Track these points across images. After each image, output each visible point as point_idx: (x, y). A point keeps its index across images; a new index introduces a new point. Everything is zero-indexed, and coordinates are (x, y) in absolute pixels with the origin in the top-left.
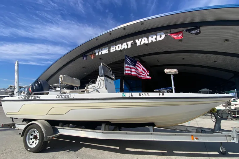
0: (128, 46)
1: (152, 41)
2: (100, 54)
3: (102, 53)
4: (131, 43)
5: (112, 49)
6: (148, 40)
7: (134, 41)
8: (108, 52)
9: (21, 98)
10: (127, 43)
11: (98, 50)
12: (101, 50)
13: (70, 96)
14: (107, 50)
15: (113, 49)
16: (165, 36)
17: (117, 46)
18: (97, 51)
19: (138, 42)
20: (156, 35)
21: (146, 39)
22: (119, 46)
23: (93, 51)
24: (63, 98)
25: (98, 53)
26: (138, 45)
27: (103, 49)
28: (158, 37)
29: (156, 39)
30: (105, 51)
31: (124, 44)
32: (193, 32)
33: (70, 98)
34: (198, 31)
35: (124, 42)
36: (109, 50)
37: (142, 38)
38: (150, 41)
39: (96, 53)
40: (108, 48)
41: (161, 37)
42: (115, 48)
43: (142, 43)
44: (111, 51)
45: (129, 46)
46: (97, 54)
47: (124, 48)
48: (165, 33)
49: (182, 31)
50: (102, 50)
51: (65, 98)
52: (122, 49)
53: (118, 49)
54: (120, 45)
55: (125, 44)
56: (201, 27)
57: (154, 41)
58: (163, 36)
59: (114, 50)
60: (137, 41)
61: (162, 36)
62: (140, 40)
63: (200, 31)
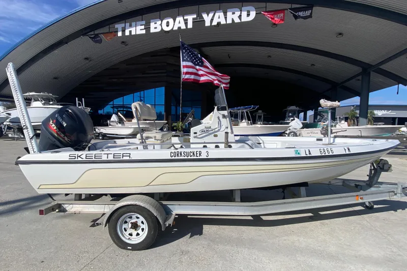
0: (186, 24)
1: (233, 20)
2: (127, 33)
3: (130, 32)
4: (193, 19)
5: (152, 25)
6: (226, 18)
7: (199, 16)
8: (144, 32)
9: (79, 156)
10: (185, 18)
11: (123, 25)
12: (128, 24)
13: (200, 154)
14: (143, 27)
15: (156, 27)
16: (256, 14)
17: (165, 22)
18: (119, 26)
19: (207, 18)
20: (241, 11)
21: (222, 14)
22: (168, 23)
23: (111, 26)
24: (186, 157)
25: (124, 31)
26: (206, 25)
27: (133, 24)
28: (244, 14)
29: (240, 17)
30: (138, 30)
31: (178, 19)
32: (301, 14)
33: (201, 157)
34: (308, 13)
35: (179, 15)
36: (147, 28)
37: (215, 11)
38: (229, 21)
39: (117, 32)
40: (144, 22)
41: (248, 15)
42: (161, 25)
43: (215, 23)
44: (152, 30)
45: (190, 25)
46: (120, 34)
47: (179, 28)
48: (256, 9)
49: (284, 10)
50: (131, 26)
51: (189, 157)
52: (176, 28)
53: (166, 29)
54: (171, 21)
55: (180, 19)
56: (314, 8)
57: (236, 22)
58: (253, 14)
59: (159, 29)
60: (205, 16)
61: (251, 13)
62: (211, 15)
63: (311, 13)
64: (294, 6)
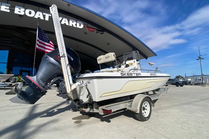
0: (44, 17)
36: (12, 10)
47: (39, 18)
48: (84, 24)
49: (95, 29)
63: (103, 33)
64: (98, 29)
